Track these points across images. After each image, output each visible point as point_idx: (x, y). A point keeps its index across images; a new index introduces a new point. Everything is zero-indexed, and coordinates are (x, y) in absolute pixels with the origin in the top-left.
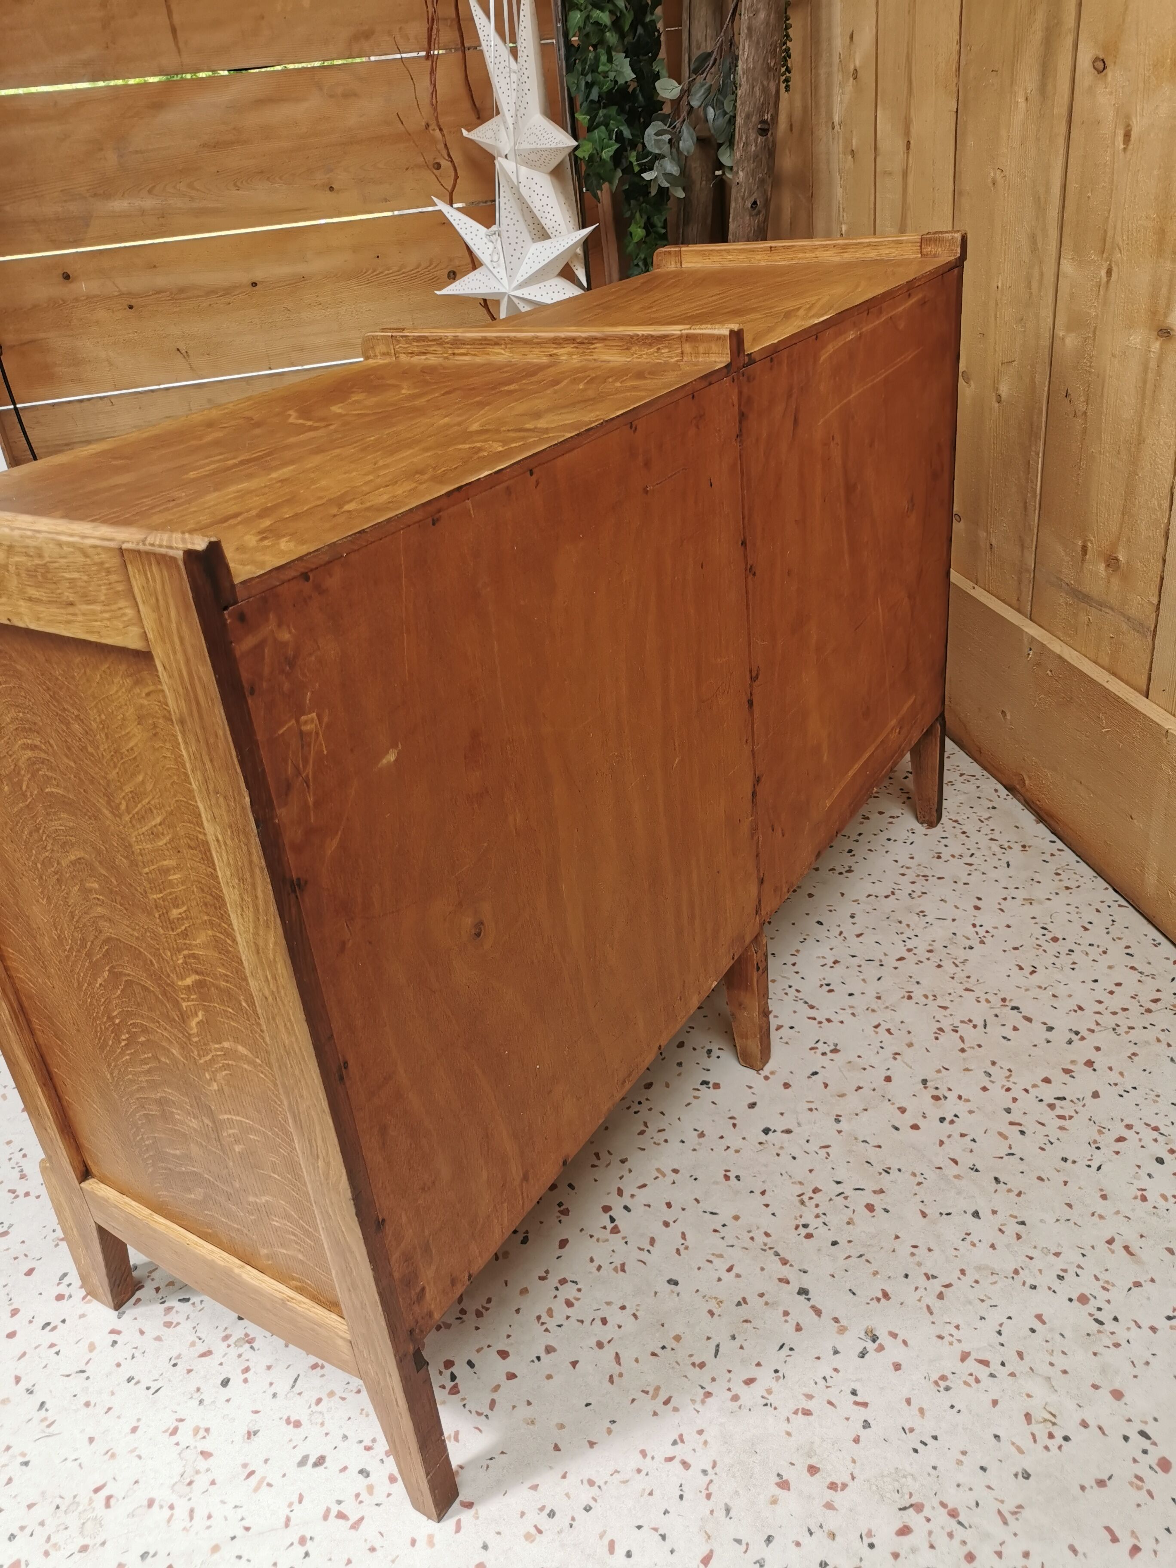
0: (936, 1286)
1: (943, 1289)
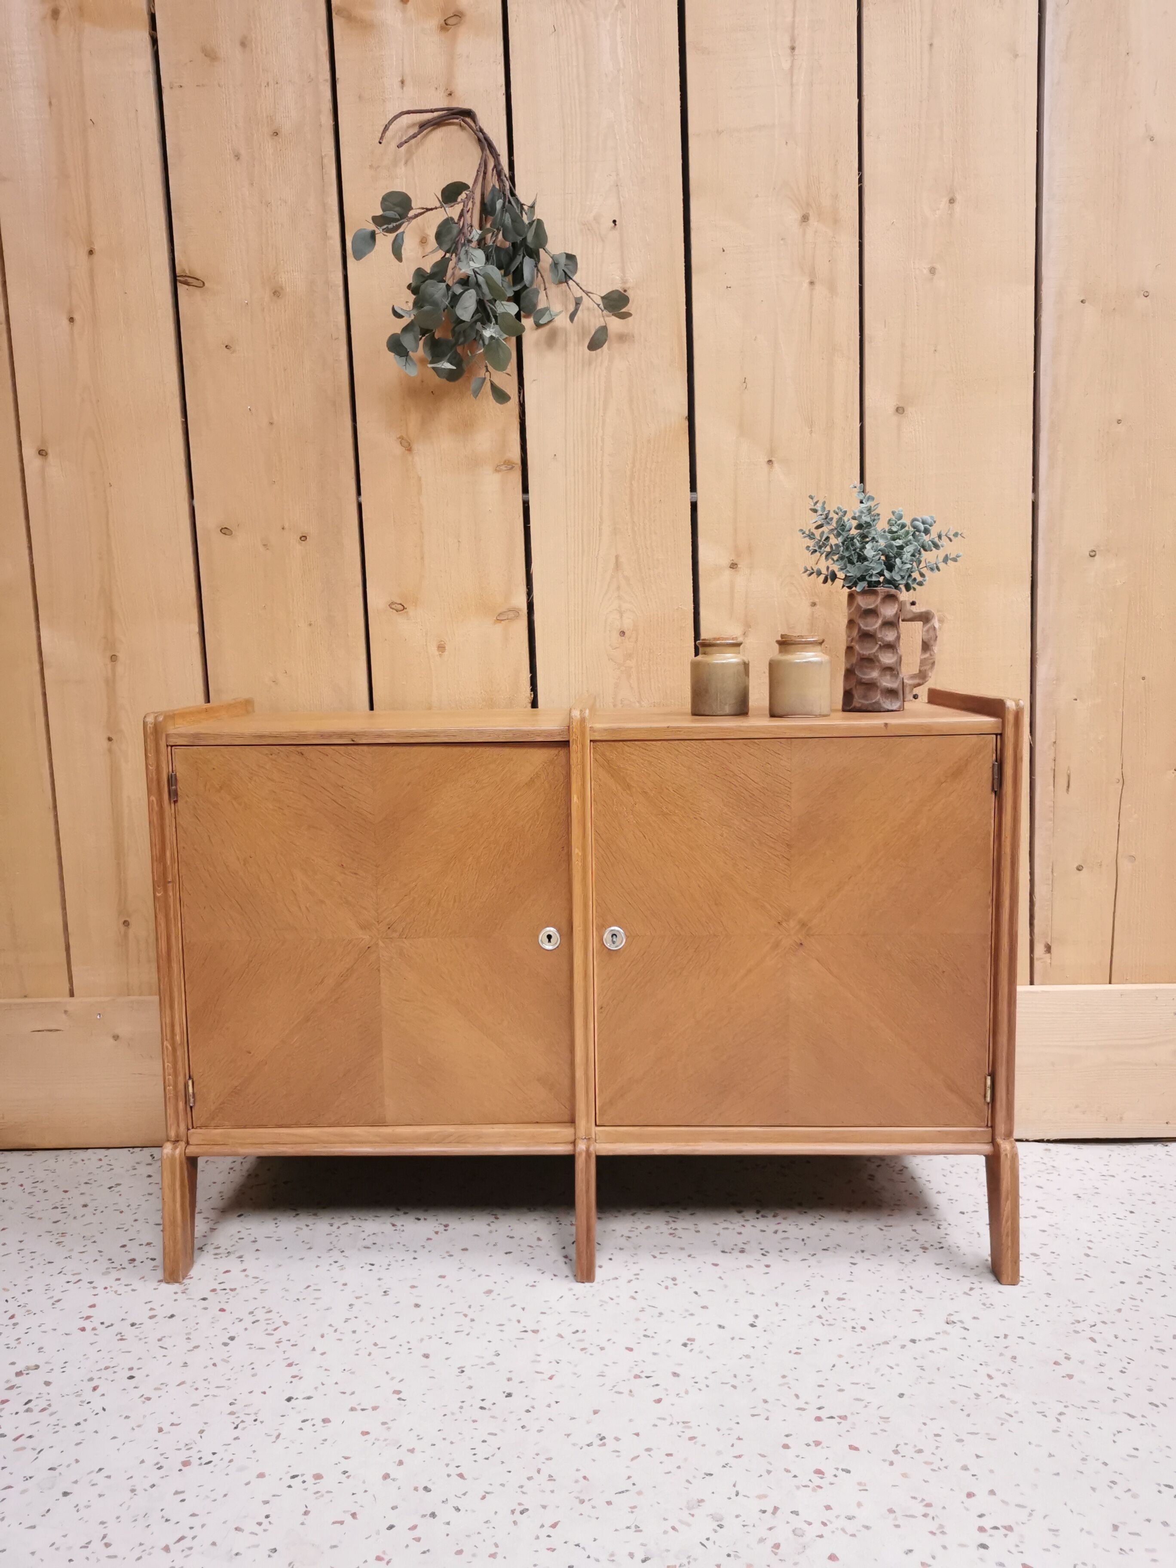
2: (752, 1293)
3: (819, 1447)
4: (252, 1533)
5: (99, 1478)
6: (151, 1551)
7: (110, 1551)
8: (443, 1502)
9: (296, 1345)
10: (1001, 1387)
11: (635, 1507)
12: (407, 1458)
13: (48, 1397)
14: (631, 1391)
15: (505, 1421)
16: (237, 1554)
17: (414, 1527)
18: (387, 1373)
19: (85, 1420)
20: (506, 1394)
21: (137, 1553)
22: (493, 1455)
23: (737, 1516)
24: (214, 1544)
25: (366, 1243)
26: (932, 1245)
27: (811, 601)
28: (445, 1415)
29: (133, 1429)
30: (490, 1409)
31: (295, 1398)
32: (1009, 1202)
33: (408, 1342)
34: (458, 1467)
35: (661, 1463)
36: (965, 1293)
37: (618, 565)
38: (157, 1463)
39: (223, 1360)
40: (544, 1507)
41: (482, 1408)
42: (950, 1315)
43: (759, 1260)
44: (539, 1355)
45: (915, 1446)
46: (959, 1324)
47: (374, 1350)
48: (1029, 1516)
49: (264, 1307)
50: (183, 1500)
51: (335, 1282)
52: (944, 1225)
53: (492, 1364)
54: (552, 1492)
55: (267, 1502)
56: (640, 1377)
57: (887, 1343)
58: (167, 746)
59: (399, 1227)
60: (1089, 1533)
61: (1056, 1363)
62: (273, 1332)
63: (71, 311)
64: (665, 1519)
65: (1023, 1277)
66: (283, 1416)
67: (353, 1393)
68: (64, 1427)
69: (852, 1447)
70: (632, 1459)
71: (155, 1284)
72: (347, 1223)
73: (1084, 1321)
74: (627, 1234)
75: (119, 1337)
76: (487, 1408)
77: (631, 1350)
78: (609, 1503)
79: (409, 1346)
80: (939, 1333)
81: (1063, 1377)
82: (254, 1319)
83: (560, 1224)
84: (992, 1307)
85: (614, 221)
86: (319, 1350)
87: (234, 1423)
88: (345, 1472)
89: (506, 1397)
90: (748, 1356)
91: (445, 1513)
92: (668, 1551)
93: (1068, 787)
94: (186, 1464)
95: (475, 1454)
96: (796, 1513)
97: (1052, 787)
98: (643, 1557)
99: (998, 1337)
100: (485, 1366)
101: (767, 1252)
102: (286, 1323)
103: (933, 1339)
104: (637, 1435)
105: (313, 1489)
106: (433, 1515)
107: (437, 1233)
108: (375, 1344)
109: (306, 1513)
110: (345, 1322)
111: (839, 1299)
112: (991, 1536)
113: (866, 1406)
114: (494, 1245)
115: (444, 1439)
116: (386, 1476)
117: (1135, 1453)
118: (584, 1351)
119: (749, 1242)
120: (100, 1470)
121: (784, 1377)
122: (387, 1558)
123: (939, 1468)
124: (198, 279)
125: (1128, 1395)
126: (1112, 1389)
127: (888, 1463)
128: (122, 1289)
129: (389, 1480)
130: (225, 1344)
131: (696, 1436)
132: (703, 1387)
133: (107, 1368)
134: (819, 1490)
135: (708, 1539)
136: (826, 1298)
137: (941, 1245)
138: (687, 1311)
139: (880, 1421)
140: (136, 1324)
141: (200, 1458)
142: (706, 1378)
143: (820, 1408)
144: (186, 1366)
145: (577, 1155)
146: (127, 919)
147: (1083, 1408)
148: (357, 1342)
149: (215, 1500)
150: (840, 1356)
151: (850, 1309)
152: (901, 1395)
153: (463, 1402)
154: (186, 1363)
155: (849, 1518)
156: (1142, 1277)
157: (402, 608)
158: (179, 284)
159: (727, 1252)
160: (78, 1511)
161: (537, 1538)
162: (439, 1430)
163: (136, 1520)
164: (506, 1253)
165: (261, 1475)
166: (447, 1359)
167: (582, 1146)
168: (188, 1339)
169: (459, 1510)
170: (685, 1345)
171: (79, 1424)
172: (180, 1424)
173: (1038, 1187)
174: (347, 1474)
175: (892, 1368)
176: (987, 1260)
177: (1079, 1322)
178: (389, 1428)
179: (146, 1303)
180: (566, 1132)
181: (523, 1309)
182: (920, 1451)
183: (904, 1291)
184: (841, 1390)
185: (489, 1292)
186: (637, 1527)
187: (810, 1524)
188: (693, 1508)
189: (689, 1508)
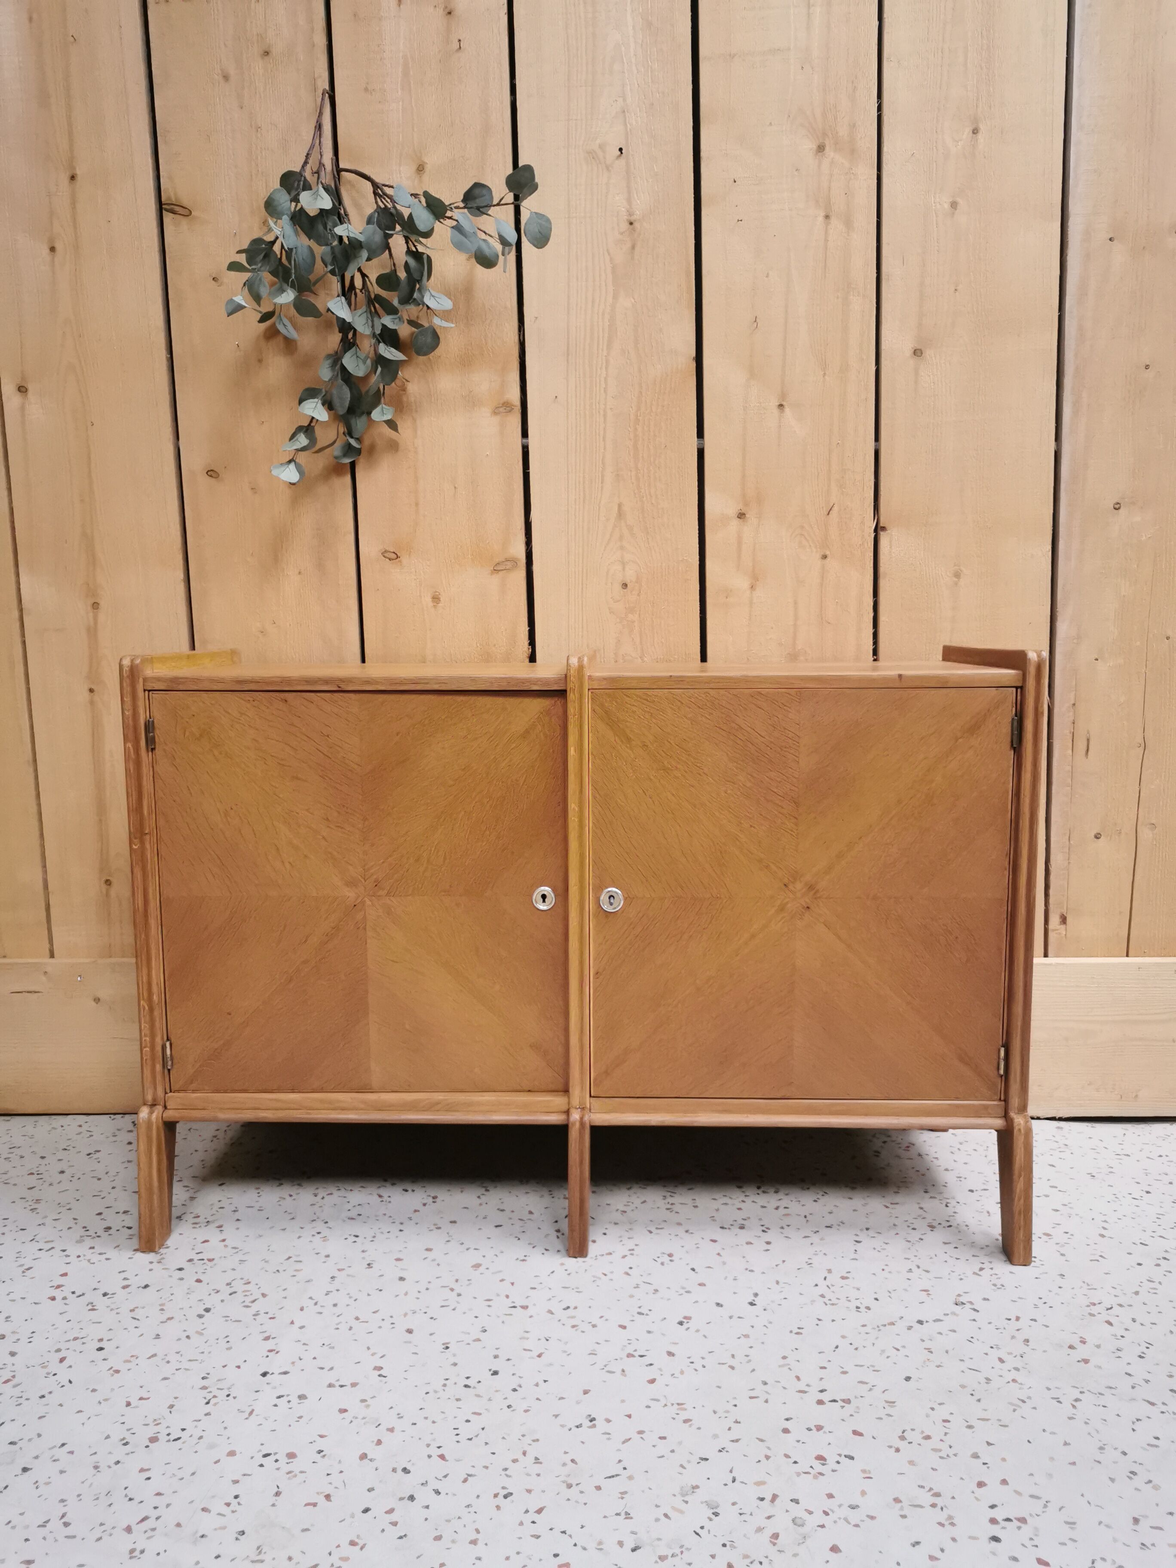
0: (55, 1525)
1: (63, 1520)
2: (752, 1271)
3: (821, 1432)
4: (219, 1514)
5: (61, 1453)
6: (112, 1531)
7: (69, 1531)
8: (422, 1484)
9: (273, 1318)
10: (1013, 1371)
11: (625, 1493)
12: (386, 1437)
13: (13, 1368)
14: (623, 1371)
15: (490, 1400)
16: (202, 1536)
17: (391, 1511)
18: (368, 1348)
19: (50, 1393)
20: (492, 1372)
21: (98, 1533)
22: (477, 1436)
23: (734, 1504)
24: (178, 1525)
25: (350, 1214)
26: (939, 1224)
27: (822, 553)
28: (427, 1393)
29: (100, 1403)
30: (474, 1388)
31: (270, 1373)
32: (1022, 1179)
33: (391, 1317)
34: (439, 1447)
35: (654, 1446)
36: (975, 1273)
37: (620, 514)
38: (124, 1439)
39: (197, 1332)
40: (529, 1491)
41: (466, 1386)
42: (959, 1295)
43: (760, 1237)
44: (527, 1332)
45: (922, 1432)
46: (968, 1306)
47: (355, 1324)
48: (1043, 1508)
49: (242, 1279)
50: (149, 1478)
51: (317, 1254)
52: (953, 1203)
53: (479, 1340)
54: (538, 1475)
55: (236, 1482)
56: (633, 1356)
57: (893, 1324)
58: (145, 690)
59: (386, 1198)
60: (1108, 1526)
61: (1071, 1347)
62: (250, 1305)
63: (51, 240)
64: (657, 1506)
65: (1035, 1257)
66: (257, 1392)
67: (332, 1369)
68: (27, 1399)
69: (856, 1433)
70: (624, 1442)
71: (130, 1253)
72: (331, 1194)
73: (1099, 1303)
74: (622, 1208)
75: (90, 1307)
76: (472, 1386)
77: (624, 1327)
78: (598, 1488)
79: (392, 1321)
80: (948, 1315)
81: (1079, 1361)
82: (232, 1290)
83: (553, 1197)
84: (1003, 1288)
85: (621, 150)
86: (298, 1324)
87: (205, 1398)
88: (320, 1452)
89: (492, 1375)
90: (746, 1336)
91: (424, 1496)
92: (659, 1539)
93: (1088, 750)
94: (154, 1440)
95: (457, 1435)
96: (797, 1501)
97: (1070, 752)
98: (633, 1546)
99: (1010, 1320)
100: (471, 1342)
101: (768, 1228)
102: (264, 1295)
103: (941, 1321)
104: (629, 1416)
105: (286, 1468)
106: (412, 1498)
107: (425, 1205)
108: (357, 1319)
109: (278, 1494)
110: (326, 1294)
111: (843, 1278)
112: (1004, 1528)
113: (870, 1390)
114: (484, 1218)
115: (426, 1418)
116: (363, 1456)
117: (1155, 1442)
118: (576, 1328)
119: (749, 1218)
120: (63, 1445)
121: (784, 1358)
122: (361, 1543)
123: (948, 1456)
124: (186, 208)
125: (1147, 1381)
126: (1129, 1375)
127: (893, 1449)
128: (95, 1258)
129: (366, 1461)
130: (200, 1316)
131: (691, 1418)
132: (700, 1368)
133: (75, 1339)
134: (821, 1477)
135: (702, 1528)
136: (829, 1276)
137: (949, 1224)
138: (683, 1288)
139: (886, 1405)
140: (108, 1294)
141: (168, 1435)
142: (703, 1358)
143: (822, 1391)
144: (158, 1338)
145: (570, 1125)
146: (108, 878)
147: (1100, 1394)
148: (338, 1316)
149: (182, 1479)
150: (843, 1337)
151: (854, 1288)
152: (908, 1379)
153: (447, 1379)
154: (158, 1335)
155: (853, 1507)
156: (1160, 1259)
157: (395, 556)
158: (164, 212)
159: (726, 1228)
160: (37, 1488)
161: (521, 1524)
162: (421, 1409)
163: (97, 1499)
164: (497, 1226)
165: (232, 1454)
166: (431, 1334)
167: (575, 1116)
168: (162, 1310)
169: (440, 1493)
170: (681, 1323)
171: (43, 1396)
172: (149, 1398)
173: (1050, 1165)
174: (322, 1454)
175: (898, 1350)
176: (997, 1240)
177: (1094, 1304)
178: (368, 1406)
179: (120, 1272)
180: (559, 1101)
181: (512, 1284)
182: (928, 1437)
183: (910, 1270)
184: (845, 1373)
185: (477, 1266)
186: (627, 1513)
187: (811, 1513)
188: (687, 1495)
189: (683, 1495)
